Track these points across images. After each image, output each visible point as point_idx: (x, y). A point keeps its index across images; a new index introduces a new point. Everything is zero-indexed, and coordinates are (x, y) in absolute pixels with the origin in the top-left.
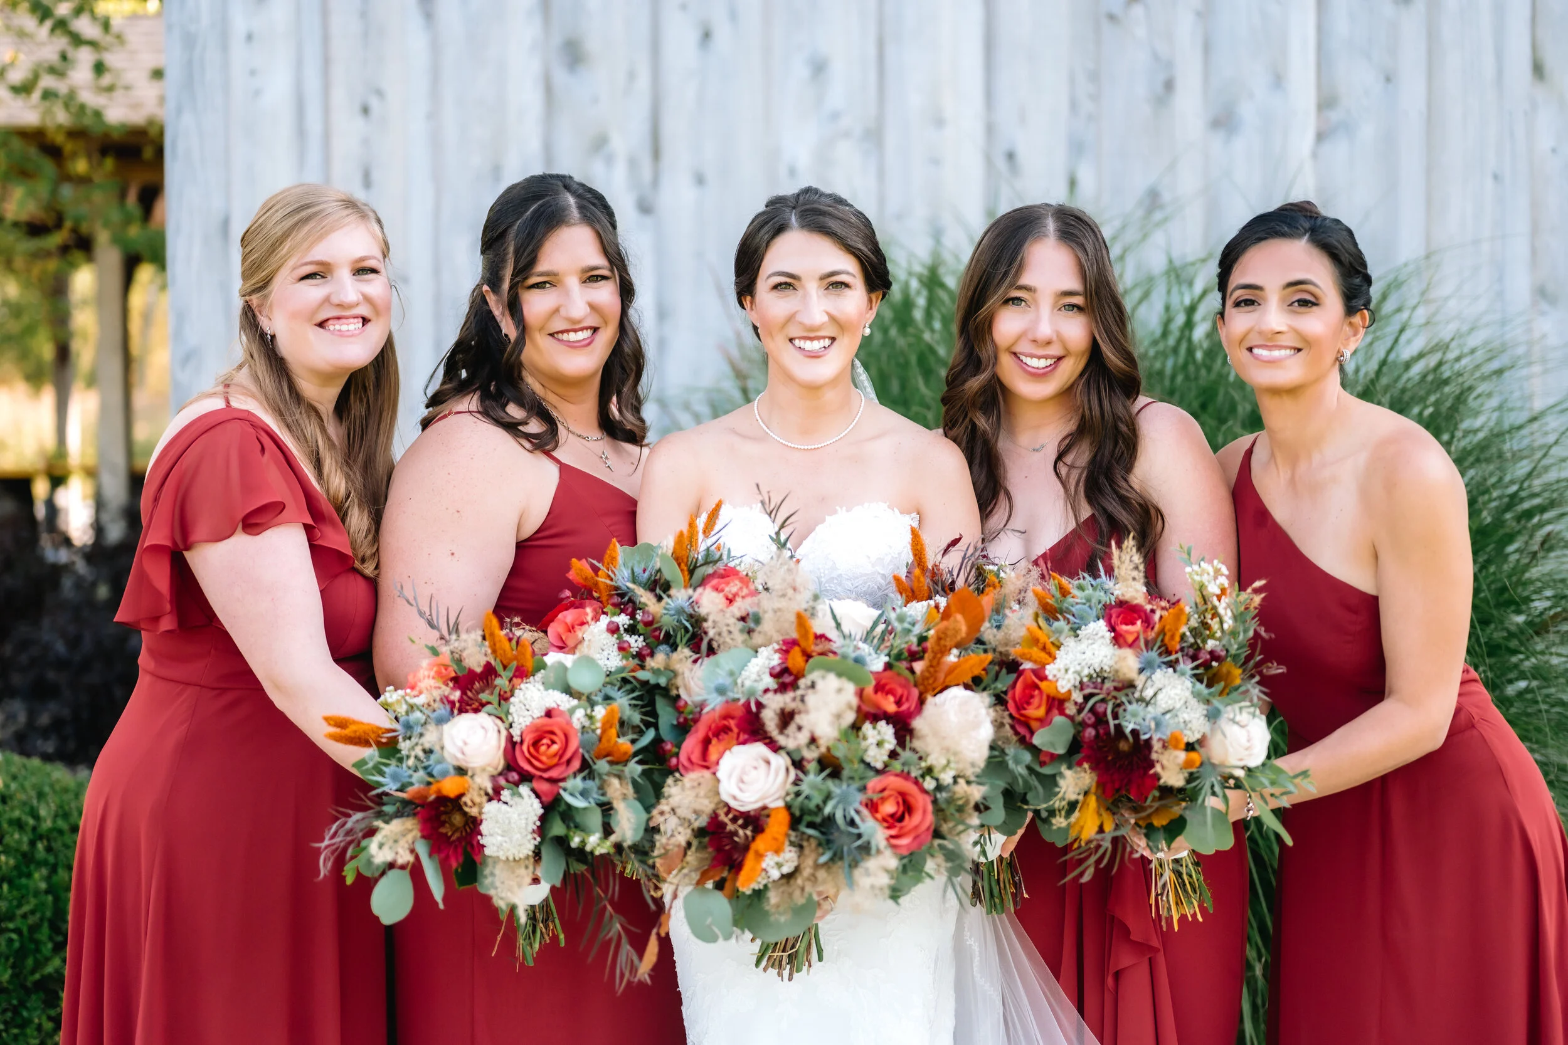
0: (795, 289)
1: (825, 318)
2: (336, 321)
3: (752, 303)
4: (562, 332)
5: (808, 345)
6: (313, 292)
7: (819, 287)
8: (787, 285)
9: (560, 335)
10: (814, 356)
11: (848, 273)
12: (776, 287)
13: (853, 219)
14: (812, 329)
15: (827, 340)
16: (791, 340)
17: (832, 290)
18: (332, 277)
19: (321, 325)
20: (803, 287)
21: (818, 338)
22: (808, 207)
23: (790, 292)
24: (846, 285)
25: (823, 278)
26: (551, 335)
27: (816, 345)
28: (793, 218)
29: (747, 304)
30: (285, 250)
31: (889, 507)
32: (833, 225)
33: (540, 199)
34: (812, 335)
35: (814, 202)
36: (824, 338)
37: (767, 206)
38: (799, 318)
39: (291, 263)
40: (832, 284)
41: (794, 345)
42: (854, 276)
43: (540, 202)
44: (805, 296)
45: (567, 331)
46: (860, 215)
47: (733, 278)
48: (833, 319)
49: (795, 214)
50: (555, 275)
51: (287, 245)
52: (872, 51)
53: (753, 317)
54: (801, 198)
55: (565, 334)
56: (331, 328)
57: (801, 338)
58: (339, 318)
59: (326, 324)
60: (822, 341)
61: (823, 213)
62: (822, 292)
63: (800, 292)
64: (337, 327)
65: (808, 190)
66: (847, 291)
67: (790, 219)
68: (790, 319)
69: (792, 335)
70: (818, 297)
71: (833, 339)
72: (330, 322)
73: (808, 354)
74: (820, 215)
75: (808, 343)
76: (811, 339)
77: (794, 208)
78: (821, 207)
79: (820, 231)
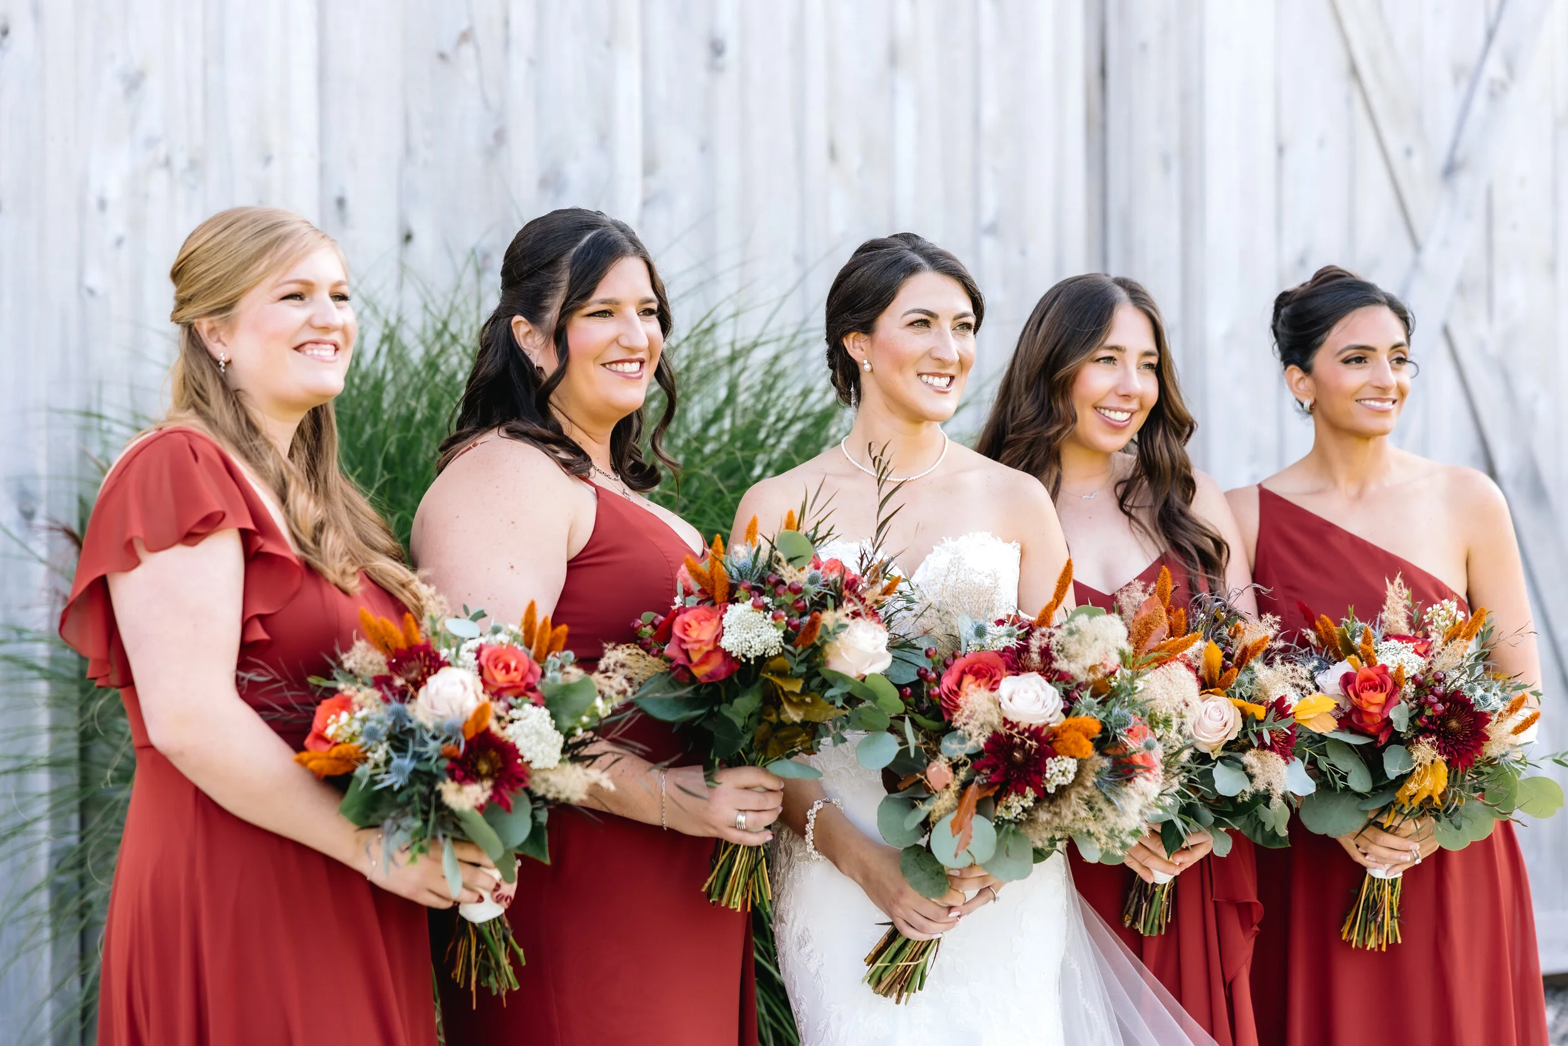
0: (931, 327)
1: (957, 358)
2: (314, 346)
4: (617, 362)
5: (936, 381)
6: (296, 313)
7: (951, 327)
8: (926, 323)
9: (614, 365)
10: (942, 391)
12: (910, 323)
14: (946, 366)
15: (948, 378)
16: (920, 375)
17: (959, 330)
18: (312, 299)
19: (297, 348)
20: (939, 326)
21: (943, 375)
23: (925, 329)
24: (969, 327)
25: (954, 318)
26: (604, 365)
27: (942, 382)
28: (922, 261)
30: (262, 268)
31: (992, 536)
33: (593, 229)
34: (943, 371)
36: (946, 375)
39: (270, 281)
40: (961, 325)
41: (922, 380)
43: (595, 232)
44: (941, 334)
45: (623, 361)
49: (921, 257)
50: (617, 303)
51: (265, 263)
55: (620, 365)
56: (309, 352)
57: (930, 374)
58: (317, 343)
59: (301, 349)
60: (945, 378)
62: (953, 331)
63: (935, 330)
64: (316, 352)
69: (922, 370)
70: (951, 336)
71: (952, 378)
72: (308, 346)
73: (937, 389)
75: (937, 379)
76: (940, 376)
77: (914, 251)
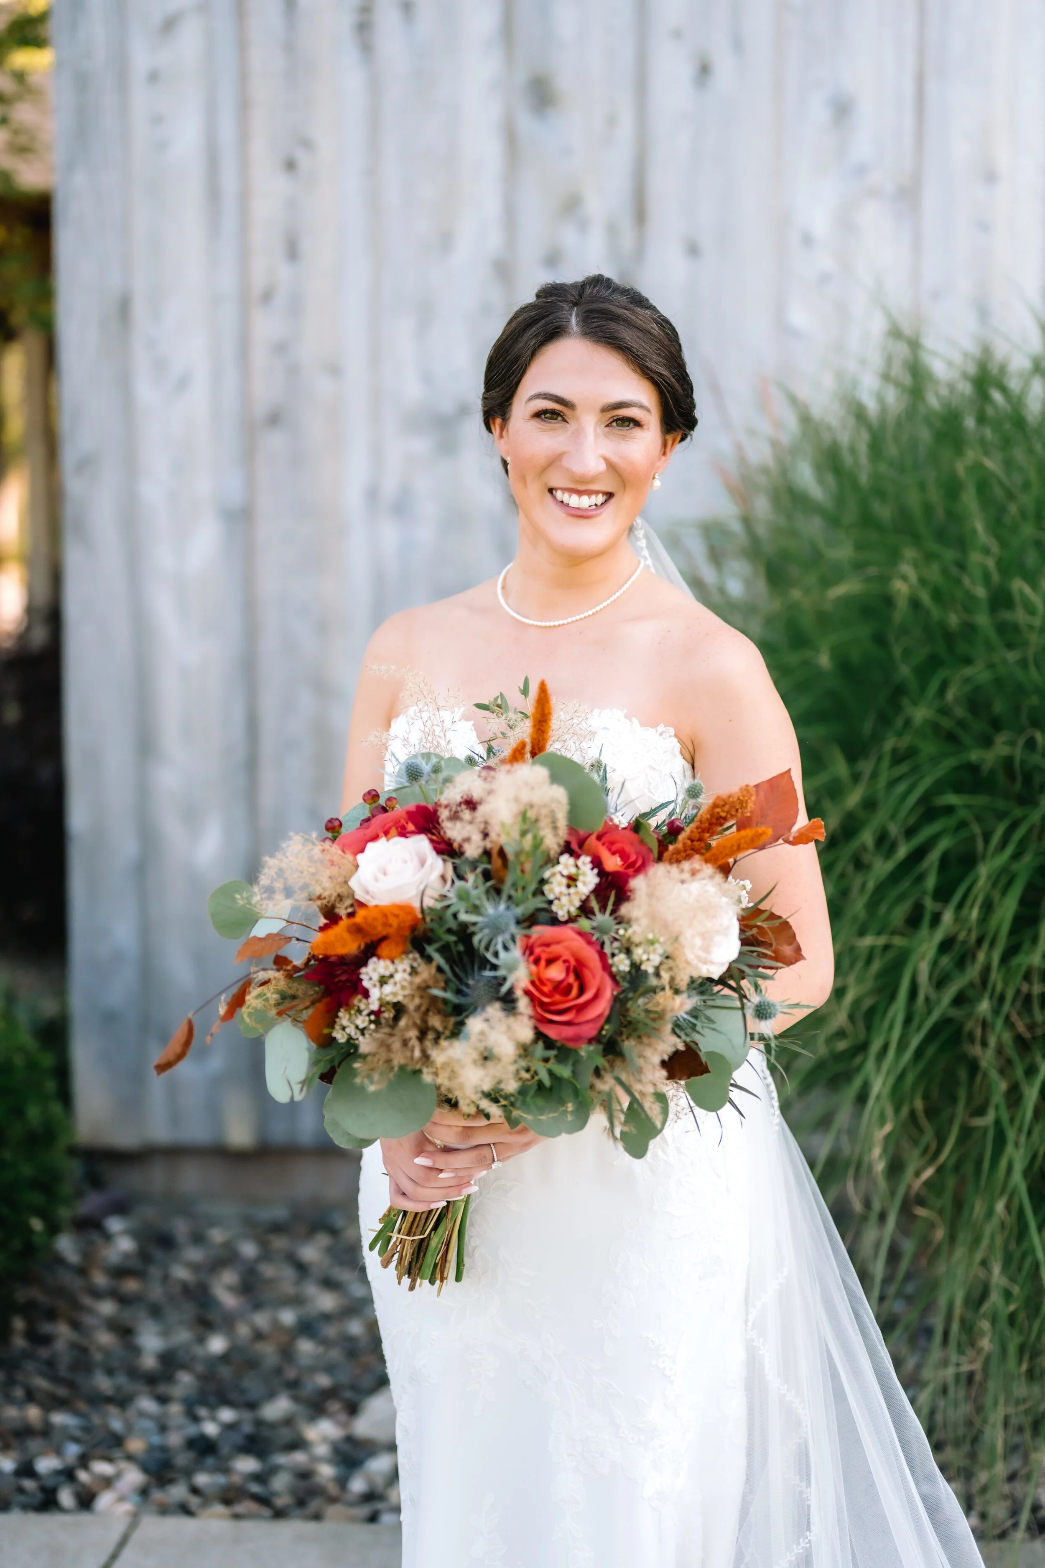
0: (565, 420)
1: (602, 467)
3: (502, 428)
5: (574, 501)
7: (598, 423)
8: (553, 415)
10: (580, 515)
11: (641, 406)
12: (539, 415)
13: (655, 329)
14: (583, 480)
15: (600, 495)
16: (551, 491)
17: (616, 430)
20: (577, 419)
21: (589, 493)
22: (594, 306)
23: (557, 424)
24: (637, 423)
25: (606, 409)
27: (585, 502)
28: (574, 320)
29: (496, 429)
32: (628, 336)
34: (582, 488)
35: (605, 300)
36: (596, 493)
37: (538, 296)
38: (567, 463)
40: (616, 420)
41: (554, 497)
42: (649, 411)
44: (579, 433)
46: (665, 324)
47: (481, 389)
48: (611, 466)
49: (577, 315)
52: (908, 88)
53: (502, 447)
54: (588, 291)
57: (564, 490)
60: (593, 497)
61: (616, 318)
62: (601, 429)
63: (572, 427)
65: (598, 281)
66: (637, 432)
67: (569, 321)
68: (554, 461)
69: (553, 484)
70: (596, 436)
71: (610, 495)
73: (573, 512)
74: (611, 319)
75: (575, 497)
76: (580, 493)
77: (575, 304)
78: (613, 308)
79: (609, 343)
